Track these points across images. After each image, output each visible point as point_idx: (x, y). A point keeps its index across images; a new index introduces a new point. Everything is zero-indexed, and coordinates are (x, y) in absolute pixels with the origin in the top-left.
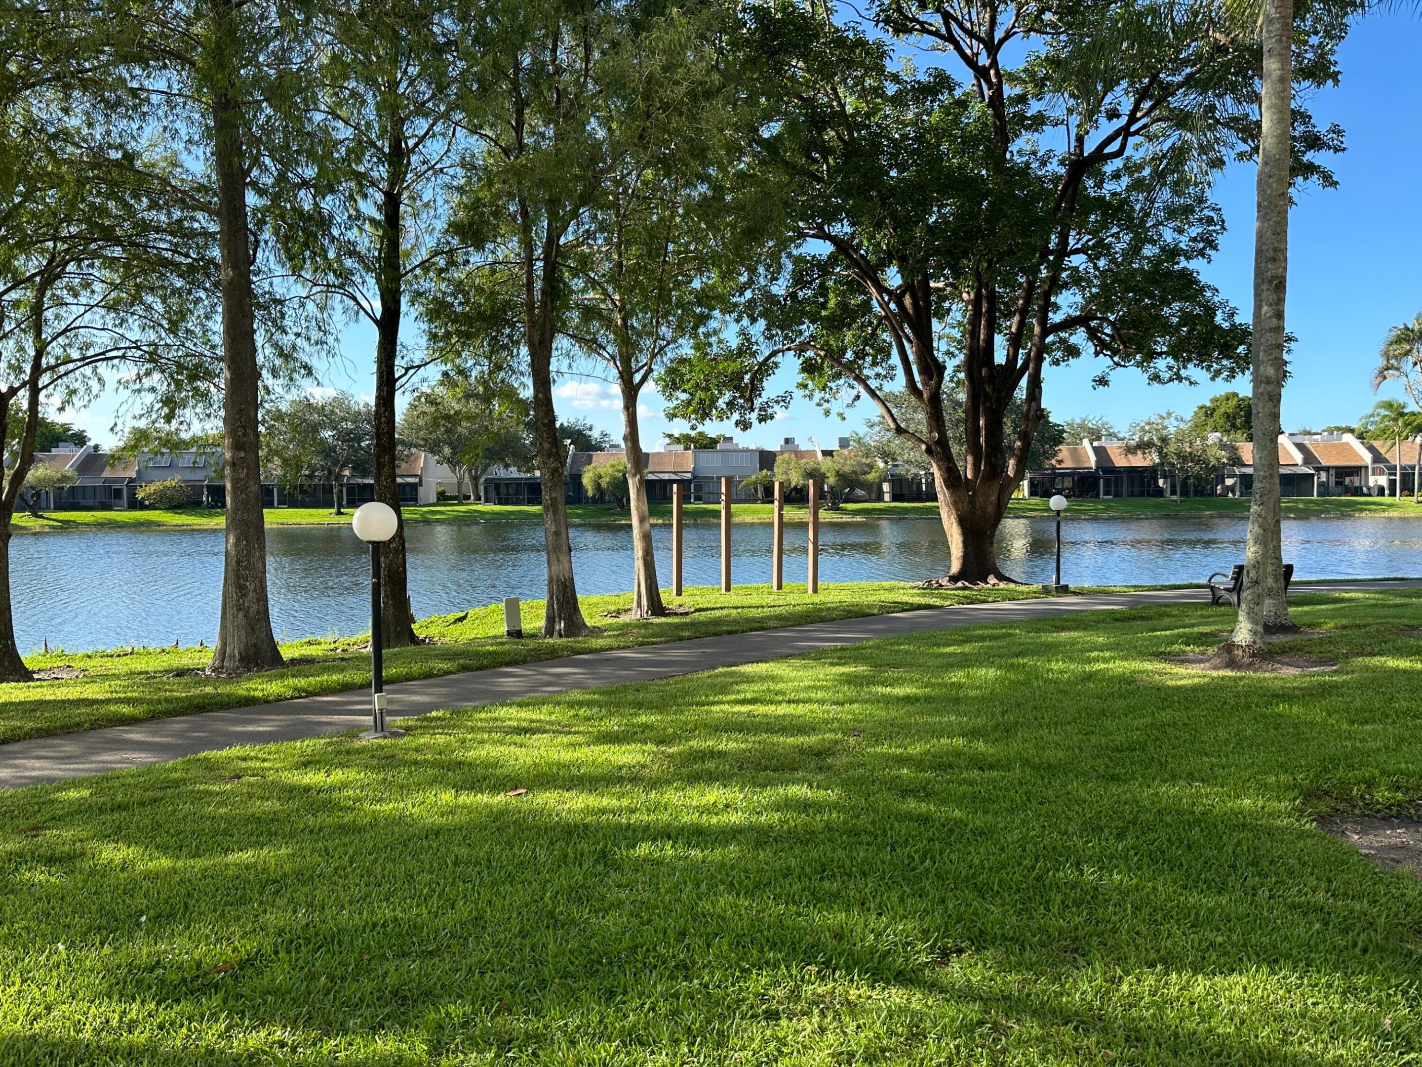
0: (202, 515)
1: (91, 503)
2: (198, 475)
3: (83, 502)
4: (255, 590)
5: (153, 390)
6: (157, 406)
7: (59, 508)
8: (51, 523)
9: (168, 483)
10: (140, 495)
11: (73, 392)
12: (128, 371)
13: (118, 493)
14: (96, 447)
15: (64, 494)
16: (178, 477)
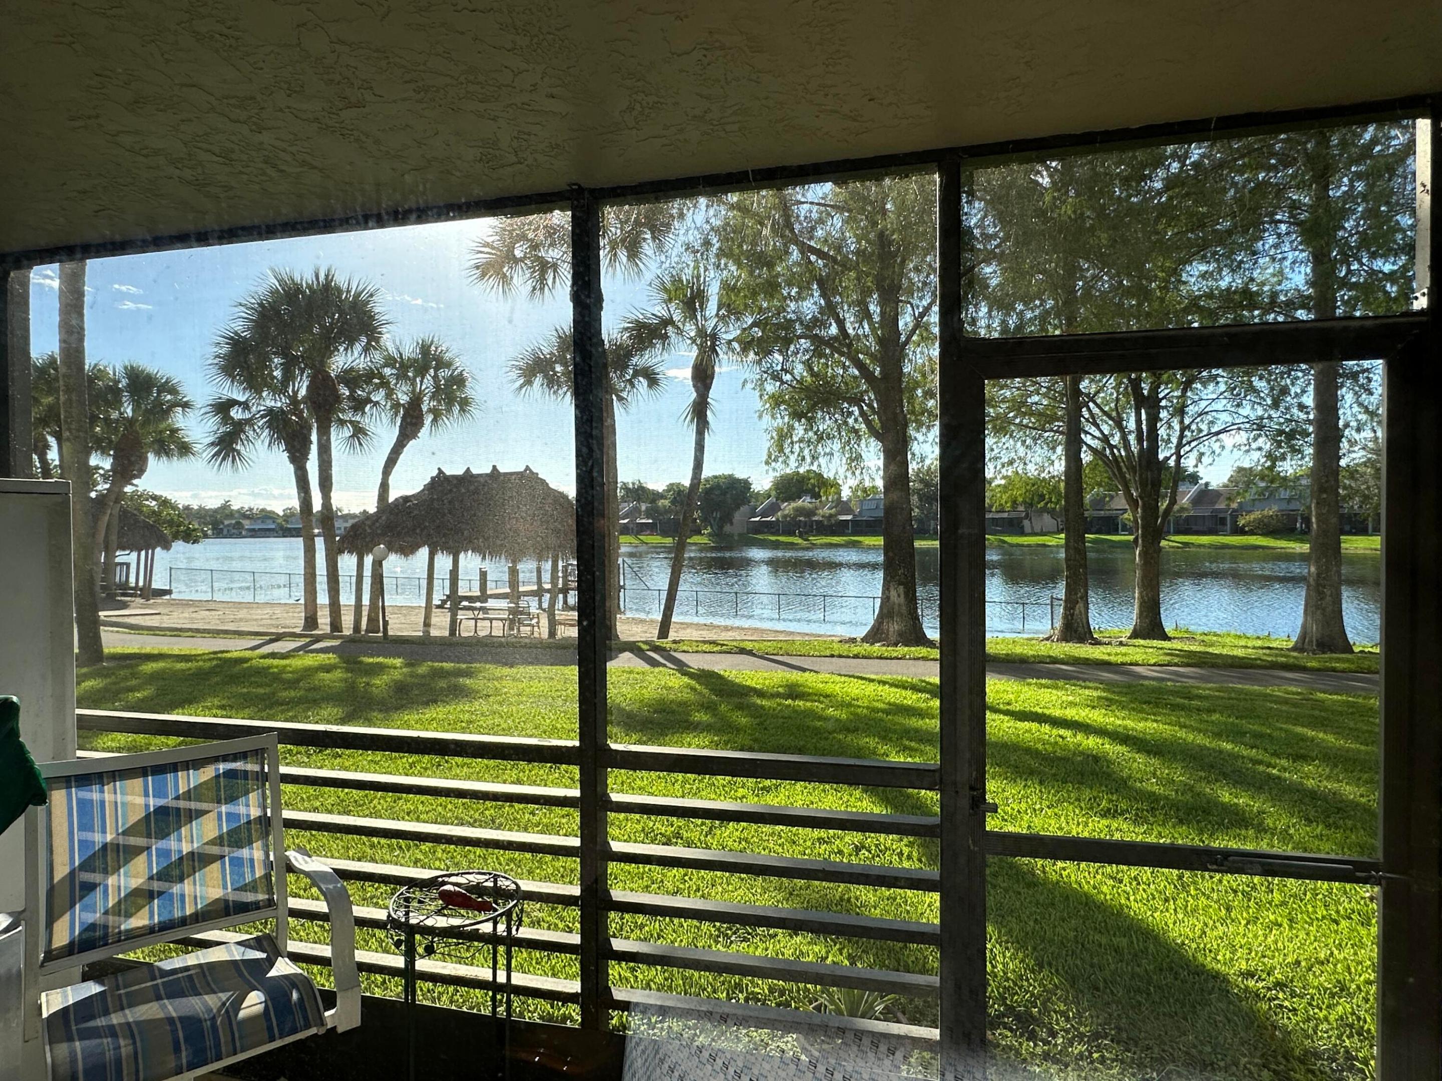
0: (1296, 540)
1: (1201, 528)
2: (1294, 505)
3: (1195, 528)
4: (1331, 596)
5: (1260, 449)
6: (1263, 460)
7: (1178, 532)
8: (1171, 544)
9: (1265, 512)
10: (1241, 522)
11: (1202, 454)
12: (1242, 438)
13: (1223, 521)
14: (1207, 484)
15: (1181, 522)
16: (1275, 508)
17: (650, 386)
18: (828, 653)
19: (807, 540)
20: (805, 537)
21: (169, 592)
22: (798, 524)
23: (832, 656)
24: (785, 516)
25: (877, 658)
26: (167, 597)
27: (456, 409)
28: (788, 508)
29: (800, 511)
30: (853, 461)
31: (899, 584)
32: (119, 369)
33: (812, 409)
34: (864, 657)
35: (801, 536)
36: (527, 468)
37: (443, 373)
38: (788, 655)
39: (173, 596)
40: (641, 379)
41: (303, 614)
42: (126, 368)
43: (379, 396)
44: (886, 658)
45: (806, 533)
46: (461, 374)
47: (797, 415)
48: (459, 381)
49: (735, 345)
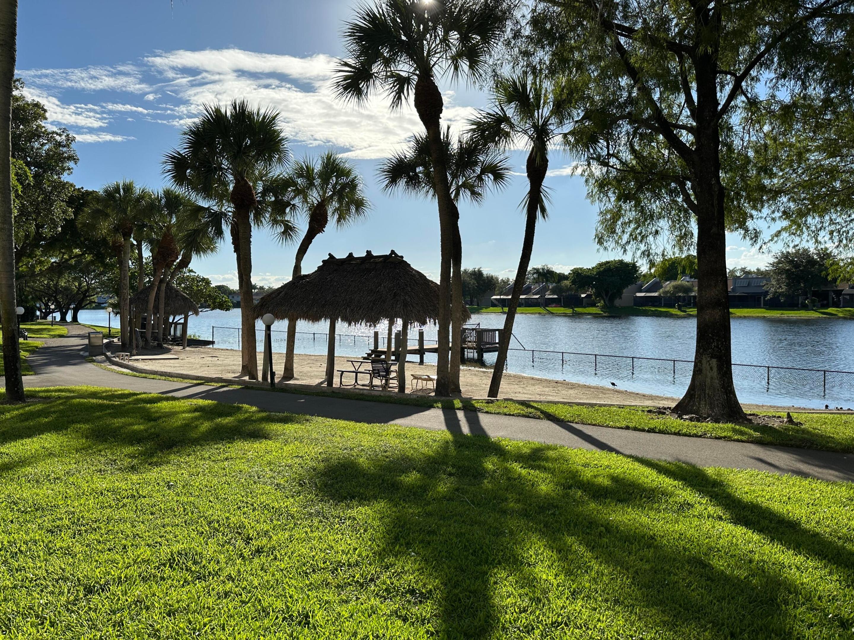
17: (495, 179)
18: (624, 424)
19: (685, 311)
20: (683, 309)
21: (212, 343)
22: (678, 299)
23: (627, 428)
24: (666, 292)
25: (675, 434)
26: (211, 346)
27: (353, 209)
28: (668, 286)
29: (678, 288)
30: (682, 238)
31: (712, 357)
32: (161, 193)
33: (640, 188)
34: (661, 432)
35: (680, 309)
36: (393, 252)
37: (343, 180)
38: (583, 423)
39: (215, 346)
40: (490, 175)
41: (241, 363)
42: (164, 191)
43: (297, 201)
44: (685, 435)
45: (685, 306)
46: (353, 180)
47: (624, 197)
48: (353, 186)
49: (571, 139)
